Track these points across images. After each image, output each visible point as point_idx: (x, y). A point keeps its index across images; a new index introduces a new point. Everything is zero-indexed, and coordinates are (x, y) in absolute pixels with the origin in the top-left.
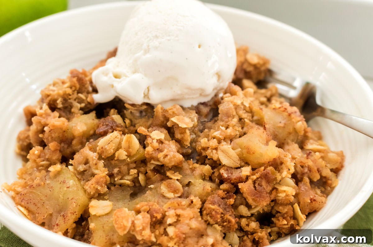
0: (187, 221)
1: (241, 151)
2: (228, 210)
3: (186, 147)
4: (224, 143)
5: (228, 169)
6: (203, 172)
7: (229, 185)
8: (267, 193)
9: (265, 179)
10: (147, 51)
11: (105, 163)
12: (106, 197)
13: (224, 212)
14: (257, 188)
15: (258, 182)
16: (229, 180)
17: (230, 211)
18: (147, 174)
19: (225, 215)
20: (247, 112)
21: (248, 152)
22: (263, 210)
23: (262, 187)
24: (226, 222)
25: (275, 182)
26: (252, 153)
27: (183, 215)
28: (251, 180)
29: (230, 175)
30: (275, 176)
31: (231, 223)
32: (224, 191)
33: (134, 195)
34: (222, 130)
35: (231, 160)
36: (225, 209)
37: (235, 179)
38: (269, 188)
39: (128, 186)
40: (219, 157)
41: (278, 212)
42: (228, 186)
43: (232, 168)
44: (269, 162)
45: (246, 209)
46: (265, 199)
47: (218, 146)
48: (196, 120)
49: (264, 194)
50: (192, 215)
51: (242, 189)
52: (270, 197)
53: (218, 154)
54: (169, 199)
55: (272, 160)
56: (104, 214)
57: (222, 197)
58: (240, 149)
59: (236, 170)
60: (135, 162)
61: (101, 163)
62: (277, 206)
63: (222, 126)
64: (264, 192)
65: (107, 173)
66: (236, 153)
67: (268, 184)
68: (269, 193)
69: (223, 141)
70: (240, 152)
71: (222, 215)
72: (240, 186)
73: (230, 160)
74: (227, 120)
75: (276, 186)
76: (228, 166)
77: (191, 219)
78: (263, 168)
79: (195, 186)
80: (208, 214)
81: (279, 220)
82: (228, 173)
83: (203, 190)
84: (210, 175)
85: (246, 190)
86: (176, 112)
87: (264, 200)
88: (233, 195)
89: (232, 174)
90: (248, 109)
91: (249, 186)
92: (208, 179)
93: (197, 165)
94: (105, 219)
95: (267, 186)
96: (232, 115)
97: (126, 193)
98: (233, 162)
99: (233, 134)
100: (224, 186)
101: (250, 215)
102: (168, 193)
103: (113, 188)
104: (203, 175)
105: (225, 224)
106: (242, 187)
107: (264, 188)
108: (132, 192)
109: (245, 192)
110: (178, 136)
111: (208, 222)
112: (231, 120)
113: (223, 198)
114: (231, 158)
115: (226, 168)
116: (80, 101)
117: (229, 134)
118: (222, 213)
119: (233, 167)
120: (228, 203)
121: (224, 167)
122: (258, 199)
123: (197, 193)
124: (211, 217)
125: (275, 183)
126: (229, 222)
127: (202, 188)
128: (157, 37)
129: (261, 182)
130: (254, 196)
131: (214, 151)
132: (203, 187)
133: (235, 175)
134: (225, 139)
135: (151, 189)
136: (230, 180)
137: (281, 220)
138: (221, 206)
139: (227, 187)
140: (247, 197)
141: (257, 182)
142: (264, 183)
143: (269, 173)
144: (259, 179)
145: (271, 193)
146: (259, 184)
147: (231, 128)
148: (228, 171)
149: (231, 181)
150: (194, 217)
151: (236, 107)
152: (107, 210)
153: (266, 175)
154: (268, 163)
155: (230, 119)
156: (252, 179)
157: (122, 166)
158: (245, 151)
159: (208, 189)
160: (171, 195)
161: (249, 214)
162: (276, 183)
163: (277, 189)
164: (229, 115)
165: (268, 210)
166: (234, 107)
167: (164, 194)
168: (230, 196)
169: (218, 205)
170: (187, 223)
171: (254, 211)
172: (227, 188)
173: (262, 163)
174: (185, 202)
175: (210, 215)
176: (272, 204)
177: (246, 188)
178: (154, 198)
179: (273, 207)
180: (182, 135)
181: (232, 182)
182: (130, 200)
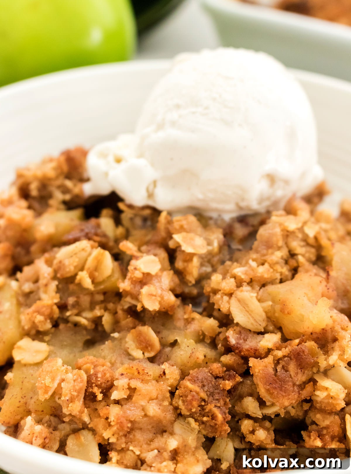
0: (143, 403)
1: (272, 305)
2: (217, 397)
3: (190, 285)
4: (246, 288)
5: (242, 331)
6: (203, 329)
7: (235, 357)
8: (294, 385)
9: (296, 361)
10: (160, 127)
11: (60, 286)
12: (47, 338)
13: (208, 398)
14: (278, 373)
15: (284, 363)
16: (237, 349)
17: (222, 400)
18: (116, 315)
19: (207, 405)
20: (308, 244)
21: (282, 311)
22: (287, 413)
23: (288, 372)
24: (208, 416)
25: (315, 370)
26: (286, 312)
27: (140, 391)
28: (272, 357)
29: (241, 341)
30: (315, 359)
31: (215, 420)
32: (224, 365)
33: (90, 344)
34: (250, 266)
35: (251, 318)
36: (212, 394)
37: (247, 350)
38: (301, 378)
39: (85, 328)
40: (231, 309)
41: (314, 423)
42: (233, 360)
43: (250, 331)
44: (312, 334)
45: (257, 404)
46: (289, 395)
47: (235, 291)
48: (216, 244)
49: (289, 386)
50: (154, 394)
51: (253, 369)
52: (299, 394)
53: (229, 304)
54: (133, 359)
55: (318, 330)
56: (31, 362)
57: (217, 374)
58: (270, 303)
59: (255, 335)
60: (105, 293)
61: (54, 284)
62: (313, 412)
63: (254, 260)
64: (288, 381)
65: (56, 301)
66: (262, 307)
67: (299, 371)
68: (300, 386)
69: (245, 284)
70: (270, 308)
71: (203, 404)
72: (252, 362)
73: (249, 318)
74: (265, 252)
75: (316, 377)
76: (244, 326)
77: (152, 399)
78: (297, 341)
79: (180, 348)
80: (182, 396)
81: (310, 437)
82: (240, 337)
83: (190, 357)
84: (214, 336)
85: (259, 372)
86: (185, 226)
87: (286, 396)
88: (235, 376)
89: (245, 340)
90: (312, 241)
91: (266, 367)
92: (208, 341)
93: (197, 316)
94: (31, 371)
95: (297, 374)
96: (275, 246)
97: (79, 338)
98: (253, 321)
99: (266, 276)
100: (227, 359)
101: (260, 417)
102: (136, 349)
103: (62, 326)
104: (200, 334)
105: (205, 419)
106: (254, 366)
107: (291, 375)
108: (88, 337)
109: (257, 374)
110: (179, 264)
111: (178, 411)
112: (272, 253)
113: (217, 377)
114: (250, 315)
115: (238, 329)
116: (65, 190)
117: (259, 275)
118: (204, 400)
119: (252, 330)
120: (221, 386)
121: (235, 328)
122: (276, 392)
123: (179, 360)
124: (183, 401)
125: (315, 372)
126: (214, 417)
127: (189, 355)
128: (178, 106)
129: (288, 364)
130: (269, 386)
131: (226, 298)
132: (191, 352)
133: (250, 343)
134: (251, 282)
135: (114, 339)
136: (240, 349)
137: (312, 438)
138: (206, 388)
139: (230, 360)
140: (258, 385)
141: (282, 363)
142: (292, 367)
143: (303, 352)
144: (286, 358)
145: (302, 386)
146: (283, 367)
147: (266, 265)
148: (241, 335)
149: (240, 352)
150: (157, 398)
151: (287, 234)
152: (38, 358)
153: (298, 354)
154: (310, 334)
155: (270, 251)
156: (275, 356)
157: (81, 296)
158: (278, 307)
159: (198, 358)
160: (138, 354)
161: (258, 413)
162: (318, 372)
163: (315, 382)
164: (269, 245)
165: (298, 415)
166: (282, 233)
167: (130, 351)
168: (230, 376)
169: (200, 385)
170: (142, 406)
171: (270, 411)
172: (230, 362)
173: (300, 332)
174: (153, 370)
175: (185, 399)
176: (306, 406)
177: (260, 368)
178: (112, 355)
179: (306, 412)
180: (186, 264)
181: (242, 354)
182: (81, 349)
